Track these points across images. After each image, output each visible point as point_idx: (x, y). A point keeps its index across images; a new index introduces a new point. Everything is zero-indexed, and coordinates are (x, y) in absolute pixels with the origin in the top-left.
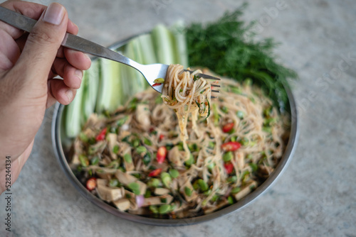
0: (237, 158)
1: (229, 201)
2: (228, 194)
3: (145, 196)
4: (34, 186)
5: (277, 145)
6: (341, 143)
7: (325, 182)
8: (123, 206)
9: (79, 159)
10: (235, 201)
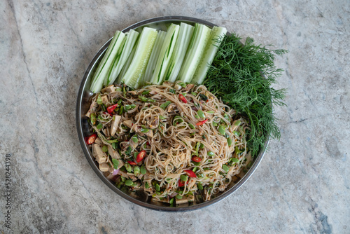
0: (190, 181)
1: (171, 202)
2: (173, 196)
3: (121, 169)
4: (55, 114)
5: (227, 180)
6: (274, 199)
7: (241, 219)
8: (103, 169)
9: (90, 115)
10: (174, 204)
